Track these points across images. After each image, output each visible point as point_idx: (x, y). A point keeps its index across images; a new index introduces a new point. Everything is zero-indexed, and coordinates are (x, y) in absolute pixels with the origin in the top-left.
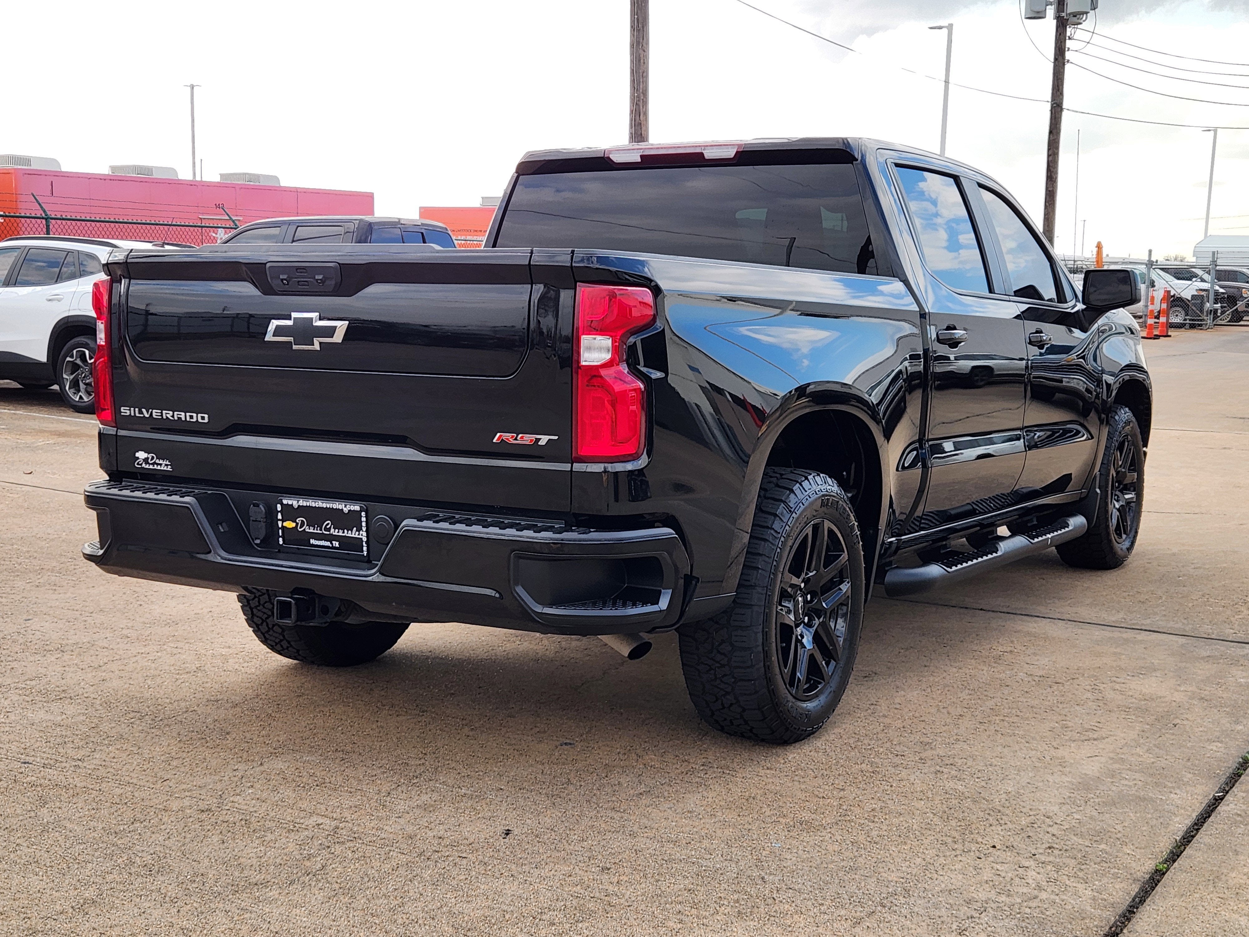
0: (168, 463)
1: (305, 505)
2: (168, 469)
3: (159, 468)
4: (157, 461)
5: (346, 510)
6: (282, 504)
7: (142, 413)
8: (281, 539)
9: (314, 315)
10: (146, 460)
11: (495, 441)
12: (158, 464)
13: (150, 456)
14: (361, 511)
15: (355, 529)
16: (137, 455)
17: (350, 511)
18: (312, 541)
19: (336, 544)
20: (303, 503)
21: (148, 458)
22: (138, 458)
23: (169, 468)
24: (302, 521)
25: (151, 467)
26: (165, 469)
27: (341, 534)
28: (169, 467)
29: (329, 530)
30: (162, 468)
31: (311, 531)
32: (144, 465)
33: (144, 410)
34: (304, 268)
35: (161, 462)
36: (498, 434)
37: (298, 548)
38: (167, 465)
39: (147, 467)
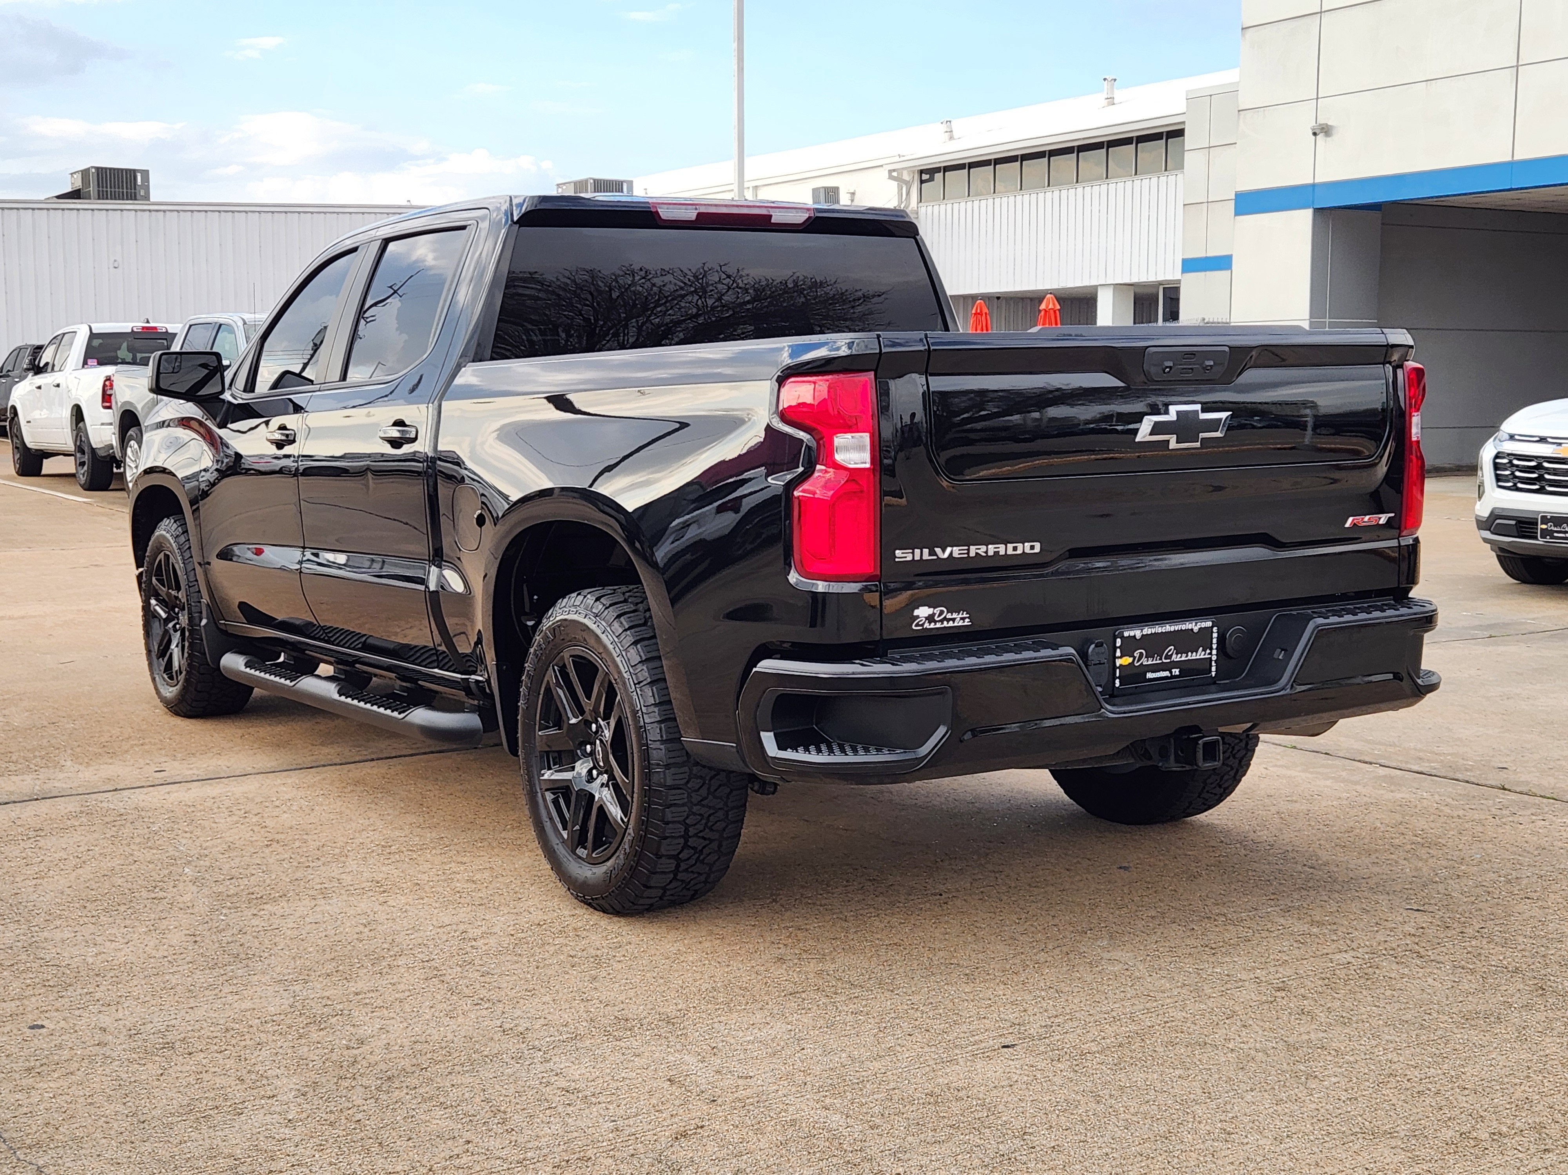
0: (965, 615)
1: (1149, 633)
2: (966, 624)
3: (951, 624)
4: (949, 616)
5: (1196, 629)
6: (1122, 637)
7: (936, 555)
8: (1117, 682)
9: (1198, 407)
10: (930, 619)
11: (1347, 525)
12: (948, 620)
13: (937, 611)
14: (1212, 627)
15: (1201, 649)
16: (916, 612)
17: (1200, 629)
18: (1150, 675)
19: (1176, 672)
20: (1147, 631)
21: (934, 614)
22: (918, 617)
23: (967, 622)
24: (1141, 653)
25: (938, 625)
26: (960, 624)
27: (1183, 659)
28: (967, 620)
29: (1170, 657)
30: (956, 624)
31: (1150, 663)
32: (927, 625)
33: (938, 550)
34: (1193, 354)
35: (955, 615)
36: (1351, 519)
37: (1136, 687)
38: (963, 619)
39: (932, 626)
